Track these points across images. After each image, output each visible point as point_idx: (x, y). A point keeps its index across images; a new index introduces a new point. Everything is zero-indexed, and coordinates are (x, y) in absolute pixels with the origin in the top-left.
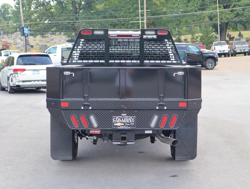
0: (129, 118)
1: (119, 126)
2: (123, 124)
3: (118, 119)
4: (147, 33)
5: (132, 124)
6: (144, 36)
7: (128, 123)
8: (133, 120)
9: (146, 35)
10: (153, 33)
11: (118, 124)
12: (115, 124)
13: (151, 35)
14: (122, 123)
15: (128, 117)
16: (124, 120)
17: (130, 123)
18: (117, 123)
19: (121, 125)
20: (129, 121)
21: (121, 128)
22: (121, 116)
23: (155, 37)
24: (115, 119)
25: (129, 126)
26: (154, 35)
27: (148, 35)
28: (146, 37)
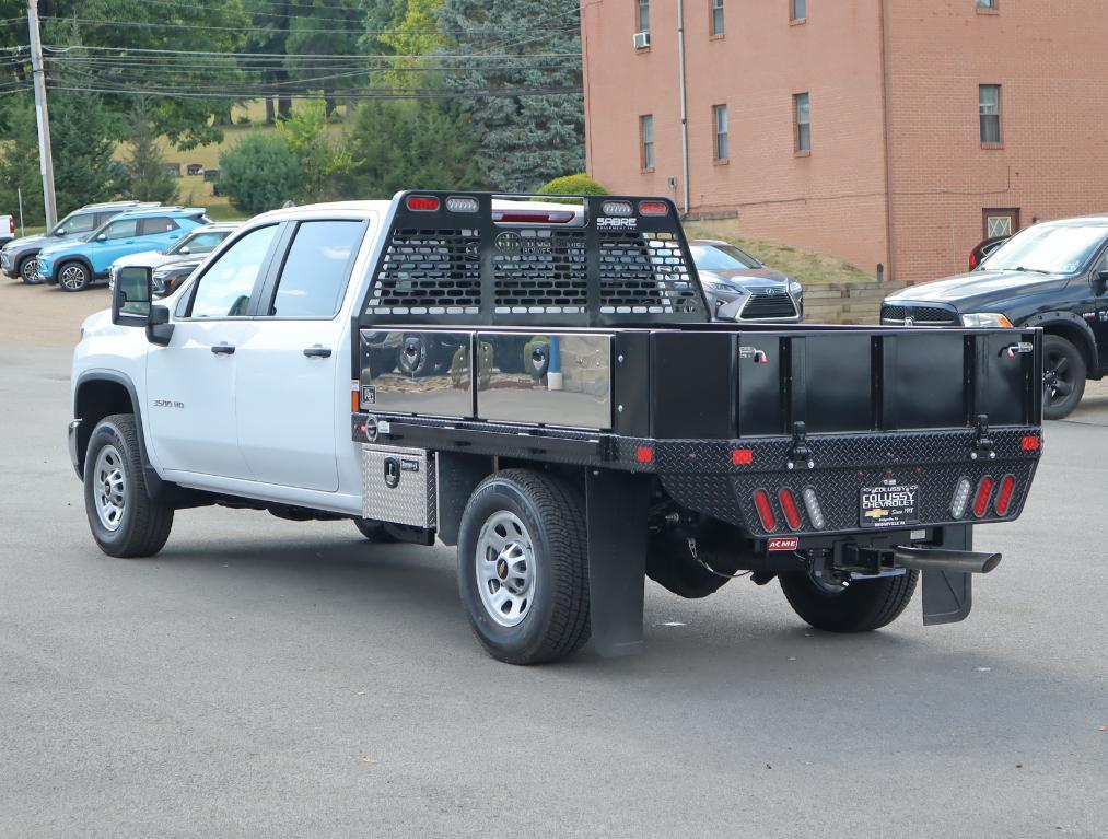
0: (902, 491)
1: (877, 520)
2: (886, 513)
3: (873, 498)
4: (608, 208)
5: (908, 510)
6: (599, 220)
7: (898, 508)
8: (911, 496)
9: (605, 216)
10: (627, 209)
11: (875, 514)
12: (868, 514)
13: (620, 217)
14: (885, 508)
15: (899, 488)
16: (888, 498)
17: (902, 508)
18: (871, 509)
19: (882, 517)
20: (902, 502)
21: (882, 524)
22: (883, 485)
23: (631, 222)
24: (867, 499)
25: (901, 518)
26: (628, 217)
27: (612, 217)
28: (606, 223)
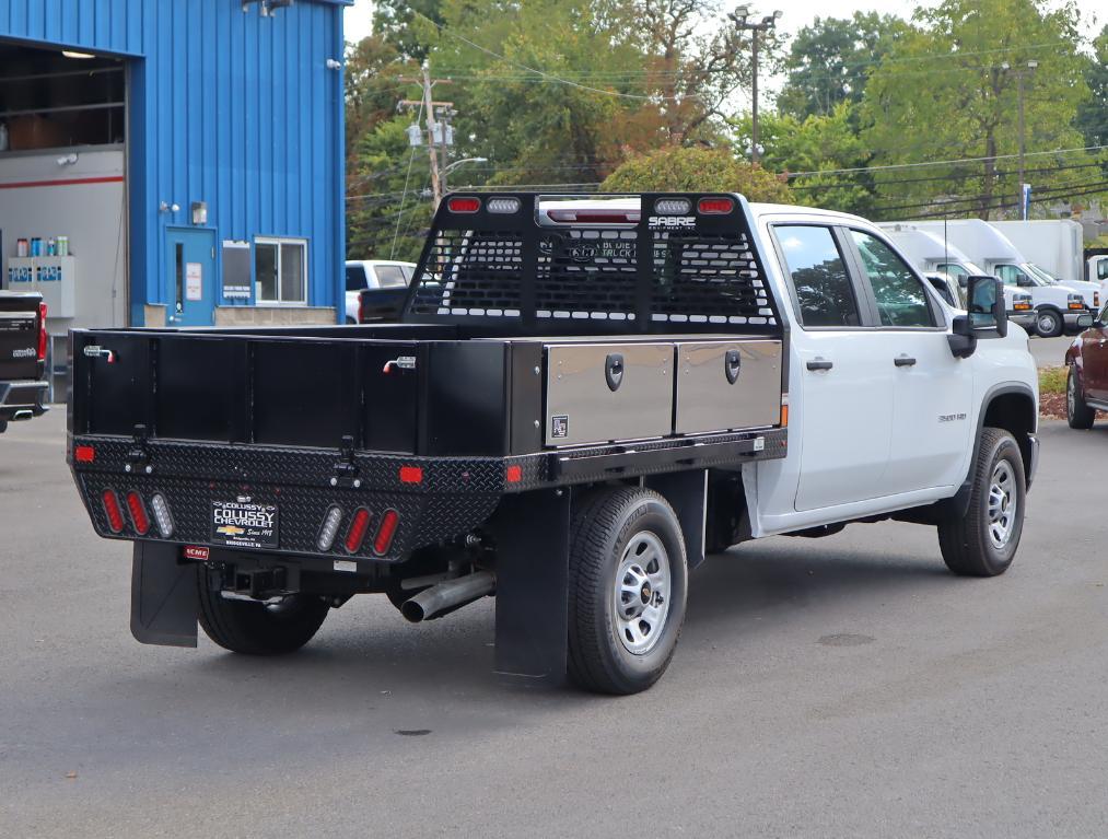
0: (257, 511)
1: (230, 538)
2: (242, 532)
3: (227, 514)
4: (662, 207)
5: (266, 532)
6: (651, 219)
7: (255, 529)
8: (269, 517)
9: (659, 216)
11: (229, 531)
12: (221, 530)
13: (677, 216)
14: (240, 526)
15: (254, 507)
16: (243, 516)
17: (260, 529)
18: (224, 525)
19: (237, 535)
20: (260, 523)
21: (234, 543)
22: (236, 501)
23: (689, 221)
24: (220, 513)
25: (258, 539)
26: (685, 216)
27: (667, 216)
28: (659, 223)
